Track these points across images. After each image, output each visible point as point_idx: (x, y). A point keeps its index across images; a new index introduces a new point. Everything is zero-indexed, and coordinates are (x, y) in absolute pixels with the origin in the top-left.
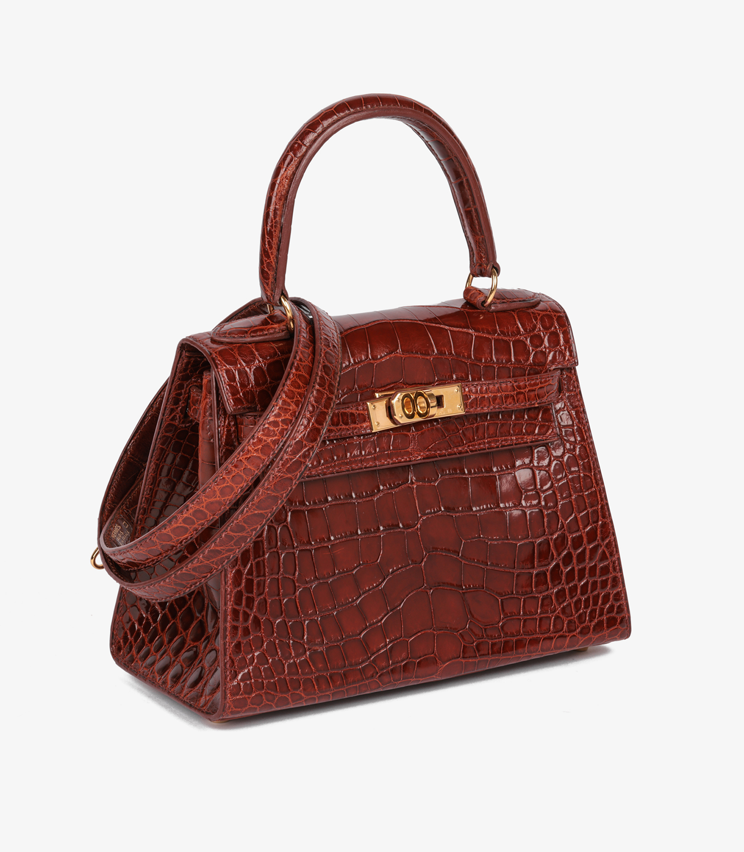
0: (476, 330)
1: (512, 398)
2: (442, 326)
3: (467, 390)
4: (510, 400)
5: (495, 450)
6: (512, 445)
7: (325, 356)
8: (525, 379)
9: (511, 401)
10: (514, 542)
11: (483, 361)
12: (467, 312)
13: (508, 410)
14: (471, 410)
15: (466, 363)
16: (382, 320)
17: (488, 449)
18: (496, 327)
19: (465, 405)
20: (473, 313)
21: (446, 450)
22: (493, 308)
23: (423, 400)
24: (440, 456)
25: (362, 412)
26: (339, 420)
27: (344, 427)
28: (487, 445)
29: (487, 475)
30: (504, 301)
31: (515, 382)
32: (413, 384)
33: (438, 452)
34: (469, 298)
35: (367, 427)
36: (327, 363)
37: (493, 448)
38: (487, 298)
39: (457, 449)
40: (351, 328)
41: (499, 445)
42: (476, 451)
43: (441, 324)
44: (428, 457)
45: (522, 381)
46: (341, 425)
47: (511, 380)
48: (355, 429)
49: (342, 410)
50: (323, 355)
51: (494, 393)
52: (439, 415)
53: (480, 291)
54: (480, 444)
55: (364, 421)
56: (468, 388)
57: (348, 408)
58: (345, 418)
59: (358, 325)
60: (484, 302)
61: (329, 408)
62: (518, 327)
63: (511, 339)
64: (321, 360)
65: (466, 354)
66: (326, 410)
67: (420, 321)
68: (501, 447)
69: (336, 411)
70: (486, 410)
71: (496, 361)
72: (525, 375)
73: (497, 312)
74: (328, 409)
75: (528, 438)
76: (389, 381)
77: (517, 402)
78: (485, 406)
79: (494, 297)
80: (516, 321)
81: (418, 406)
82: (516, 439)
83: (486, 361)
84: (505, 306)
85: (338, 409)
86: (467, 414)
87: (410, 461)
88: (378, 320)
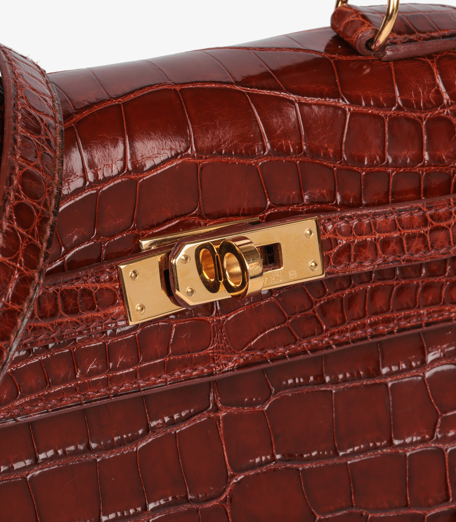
0: (355, 101)
1: (421, 239)
2: (283, 94)
3: (330, 227)
4: (417, 243)
5: (384, 338)
6: (420, 326)
7: (22, 183)
8: (449, 200)
9: (420, 245)
10: (420, 512)
11: (366, 163)
12: (337, 62)
13: (413, 263)
14: (338, 268)
15: (331, 169)
16: (160, 84)
17: (372, 337)
18: (394, 92)
19: (326, 260)
20: (349, 62)
21: (284, 347)
22: (389, 53)
23: (234, 259)
24: (272, 361)
25: (108, 285)
26: (56, 306)
27: (67, 319)
28: (370, 330)
29: (369, 383)
30: (411, 37)
31: (430, 208)
32: (219, 217)
33: (270, 352)
34: (341, 29)
35: (119, 315)
36: (26, 200)
37: (382, 335)
38: (377, 33)
39: (309, 342)
40: (91, 105)
41: (393, 328)
42: (347, 343)
43: (280, 90)
44: (247, 365)
45: (444, 206)
46: (61, 316)
47: (420, 205)
48: (93, 321)
49: (64, 286)
50: (15, 182)
51: (384, 232)
52: (271, 283)
53: (364, 17)
54: (354, 329)
55: (113, 304)
56: (333, 224)
57: (78, 279)
58: (71, 300)
59: (106, 97)
60: (372, 41)
61: (25, 300)
62: (438, 92)
63: (423, 115)
64: (9, 194)
65: (331, 151)
66: (16, 307)
67: (237, 83)
68: (398, 331)
69: (51, 290)
70: (368, 266)
71: (393, 161)
72: (449, 193)
73: (397, 61)
74: (20, 303)
75: (453, 310)
76: (169, 215)
77: (432, 247)
78: (366, 259)
79: (393, 31)
80: (434, 79)
81: (227, 273)
82: (429, 313)
83: (371, 160)
84: (413, 48)
85: (55, 285)
86: (329, 276)
87: (211, 374)
88: (151, 86)
